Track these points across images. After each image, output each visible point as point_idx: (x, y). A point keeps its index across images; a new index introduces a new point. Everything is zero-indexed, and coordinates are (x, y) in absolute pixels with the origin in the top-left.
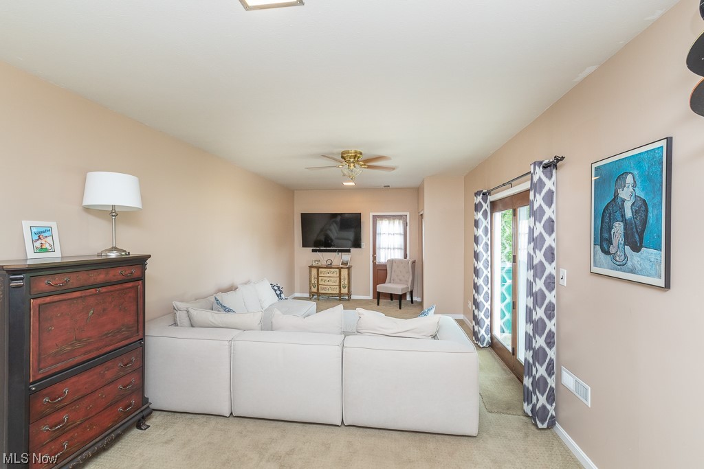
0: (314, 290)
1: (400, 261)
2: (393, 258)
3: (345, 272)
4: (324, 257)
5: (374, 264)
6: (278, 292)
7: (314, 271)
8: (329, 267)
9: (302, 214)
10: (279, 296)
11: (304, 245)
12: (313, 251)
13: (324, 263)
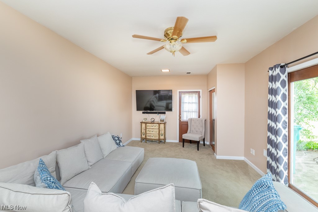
0: (144, 136)
1: (196, 119)
2: (191, 117)
3: (162, 126)
4: (150, 117)
5: (180, 121)
6: (118, 142)
7: (144, 125)
8: (153, 122)
9: (137, 91)
10: (118, 144)
11: (138, 109)
12: (143, 113)
13: (149, 120)
